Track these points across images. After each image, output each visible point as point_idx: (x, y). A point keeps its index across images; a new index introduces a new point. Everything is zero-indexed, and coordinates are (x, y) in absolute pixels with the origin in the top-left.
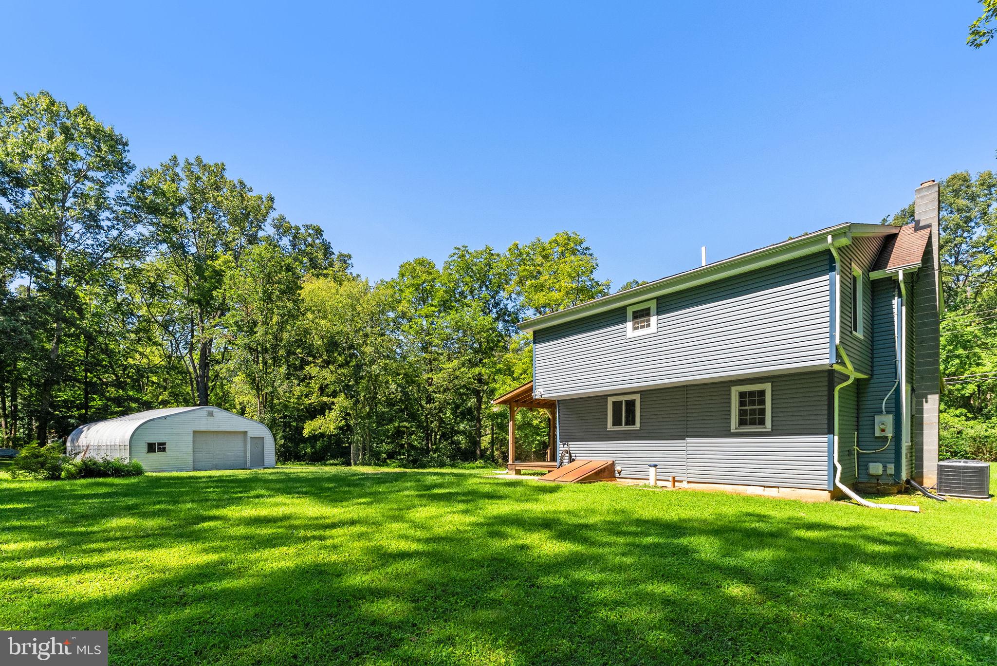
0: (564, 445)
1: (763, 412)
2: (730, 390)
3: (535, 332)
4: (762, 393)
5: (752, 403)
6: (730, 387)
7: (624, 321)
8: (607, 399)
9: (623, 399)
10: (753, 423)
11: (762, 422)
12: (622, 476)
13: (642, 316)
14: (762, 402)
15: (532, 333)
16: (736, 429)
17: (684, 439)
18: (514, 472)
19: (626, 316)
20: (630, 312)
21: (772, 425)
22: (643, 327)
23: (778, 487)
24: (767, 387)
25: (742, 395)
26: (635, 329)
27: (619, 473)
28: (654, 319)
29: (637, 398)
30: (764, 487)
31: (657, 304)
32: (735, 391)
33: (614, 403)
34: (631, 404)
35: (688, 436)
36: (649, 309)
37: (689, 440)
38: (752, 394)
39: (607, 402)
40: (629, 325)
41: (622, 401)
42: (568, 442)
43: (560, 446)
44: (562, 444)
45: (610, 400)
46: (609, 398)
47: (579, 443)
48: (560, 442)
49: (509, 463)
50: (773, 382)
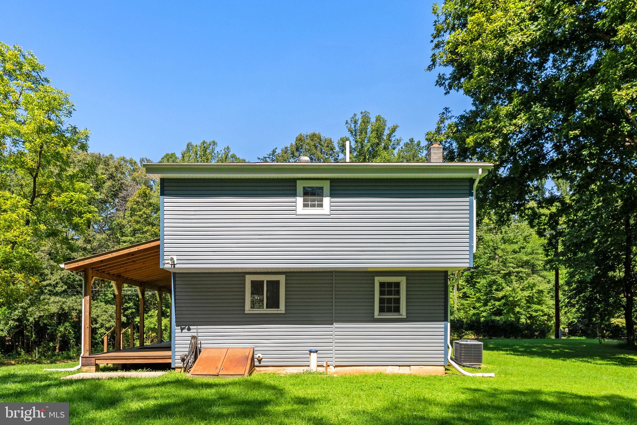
0: (182, 329)
1: (398, 301)
2: (374, 280)
3: (163, 180)
4: (398, 285)
5: (390, 293)
6: (374, 276)
7: (294, 194)
8: (245, 277)
9: (265, 278)
10: (389, 310)
11: (397, 310)
12: (262, 364)
13: (313, 194)
14: (398, 293)
15: (158, 181)
16: (379, 315)
17: (332, 324)
18: (94, 368)
19: (296, 190)
20: (300, 186)
21: (407, 313)
22: (313, 206)
23: (410, 366)
24: (403, 280)
25: (382, 285)
26: (305, 206)
27: (260, 361)
28: (326, 201)
29: (282, 279)
30: (399, 366)
31: (331, 186)
32: (378, 280)
33: (253, 282)
34: (274, 286)
35: (336, 321)
36: (322, 188)
37: (336, 325)
38: (390, 284)
39: (244, 280)
40: (300, 200)
41: (263, 281)
42: (189, 326)
43: (177, 330)
44: (179, 328)
45: (249, 279)
46: (247, 276)
47: (199, 327)
48: (177, 326)
49: (84, 356)
50: (407, 277)
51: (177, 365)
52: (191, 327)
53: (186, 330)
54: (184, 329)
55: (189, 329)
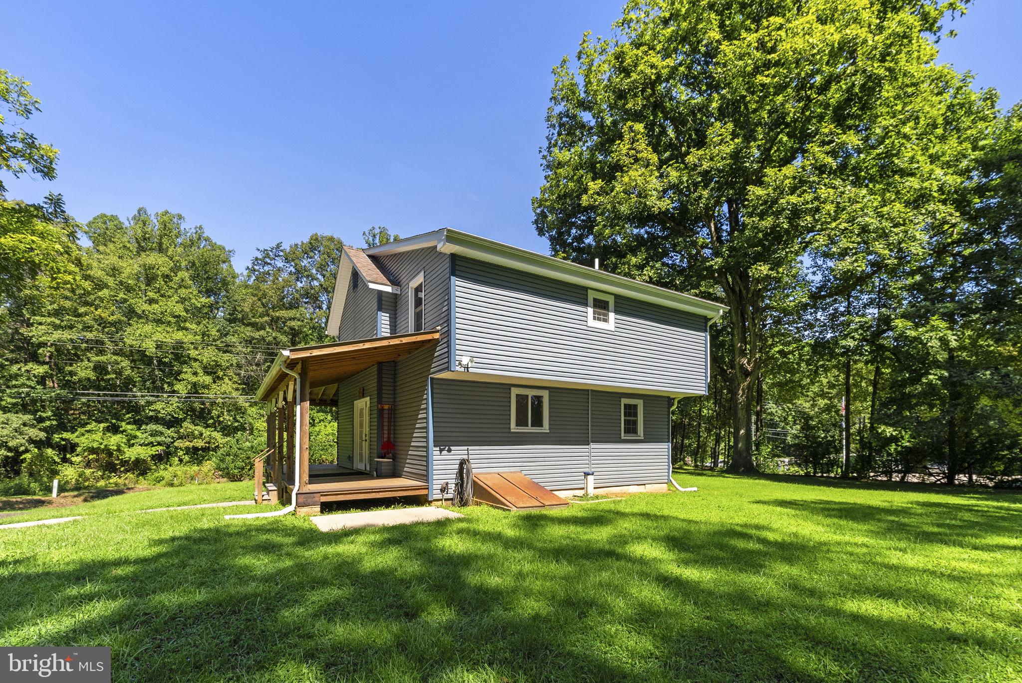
0: (441, 451)
2: (620, 401)
4: (638, 408)
5: (631, 415)
6: (620, 398)
7: (586, 304)
8: (510, 389)
9: (531, 393)
11: (636, 431)
13: (601, 307)
16: (624, 436)
17: (589, 445)
18: (318, 509)
19: (587, 300)
20: (591, 296)
21: (644, 435)
22: (601, 320)
24: (640, 403)
25: (626, 407)
26: (595, 318)
29: (545, 394)
30: (638, 485)
31: (615, 302)
32: (623, 402)
33: (518, 396)
34: (538, 402)
35: (593, 442)
36: (608, 303)
37: (592, 446)
38: (631, 407)
39: (510, 395)
41: (527, 396)
42: (449, 446)
43: (435, 452)
44: (438, 449)
45: (514, 391)
46: (513, 389)
47: (470, 448)
48: (435, 446)
49: (300, 492)
50: (644, 400)
51: (435, 497)
52: (452, 448)
53: (445, 452)
54: (443, 450)
55: (449, 451)
